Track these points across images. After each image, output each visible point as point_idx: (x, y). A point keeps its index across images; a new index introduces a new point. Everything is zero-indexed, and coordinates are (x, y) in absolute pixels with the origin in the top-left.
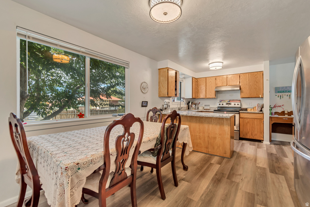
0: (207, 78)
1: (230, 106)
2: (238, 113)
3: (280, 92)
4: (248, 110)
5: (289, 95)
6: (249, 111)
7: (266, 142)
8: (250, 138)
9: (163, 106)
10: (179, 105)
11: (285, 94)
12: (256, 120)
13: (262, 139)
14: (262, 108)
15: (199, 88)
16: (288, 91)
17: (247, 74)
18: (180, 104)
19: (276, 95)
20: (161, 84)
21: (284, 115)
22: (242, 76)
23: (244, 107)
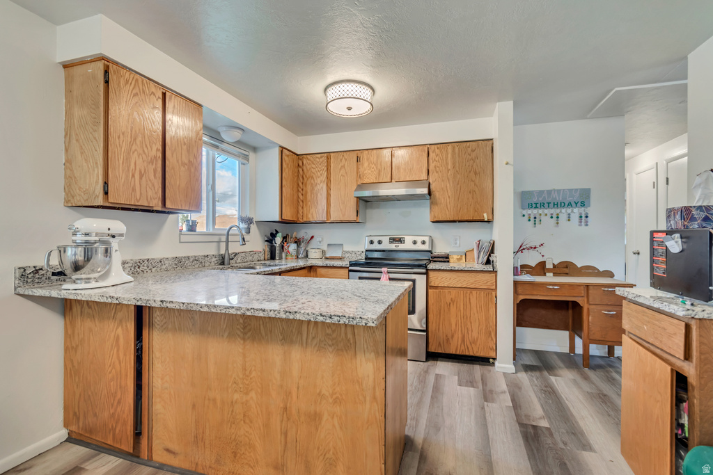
0: (332, 155)
1: (401, 247)
2: (424, 271)
3: (534, 206)
4: (451, 260)
5: (555, 216)
6: (453, 264)
7: (504, 364)
8: (458, 353)
9: (62, 250)
10: (223, 245)
11: (546, 211)
12: (474, 292)
13: (492, 354)
14: (490, 255)
15: (309, 187)
16: (554, 204)
17: (450, 148)
18: (227, 242)
19: (524, 216)
20: (77, 140)
21: (545, 275)
22: (434, 151)
23: (440, 249)
